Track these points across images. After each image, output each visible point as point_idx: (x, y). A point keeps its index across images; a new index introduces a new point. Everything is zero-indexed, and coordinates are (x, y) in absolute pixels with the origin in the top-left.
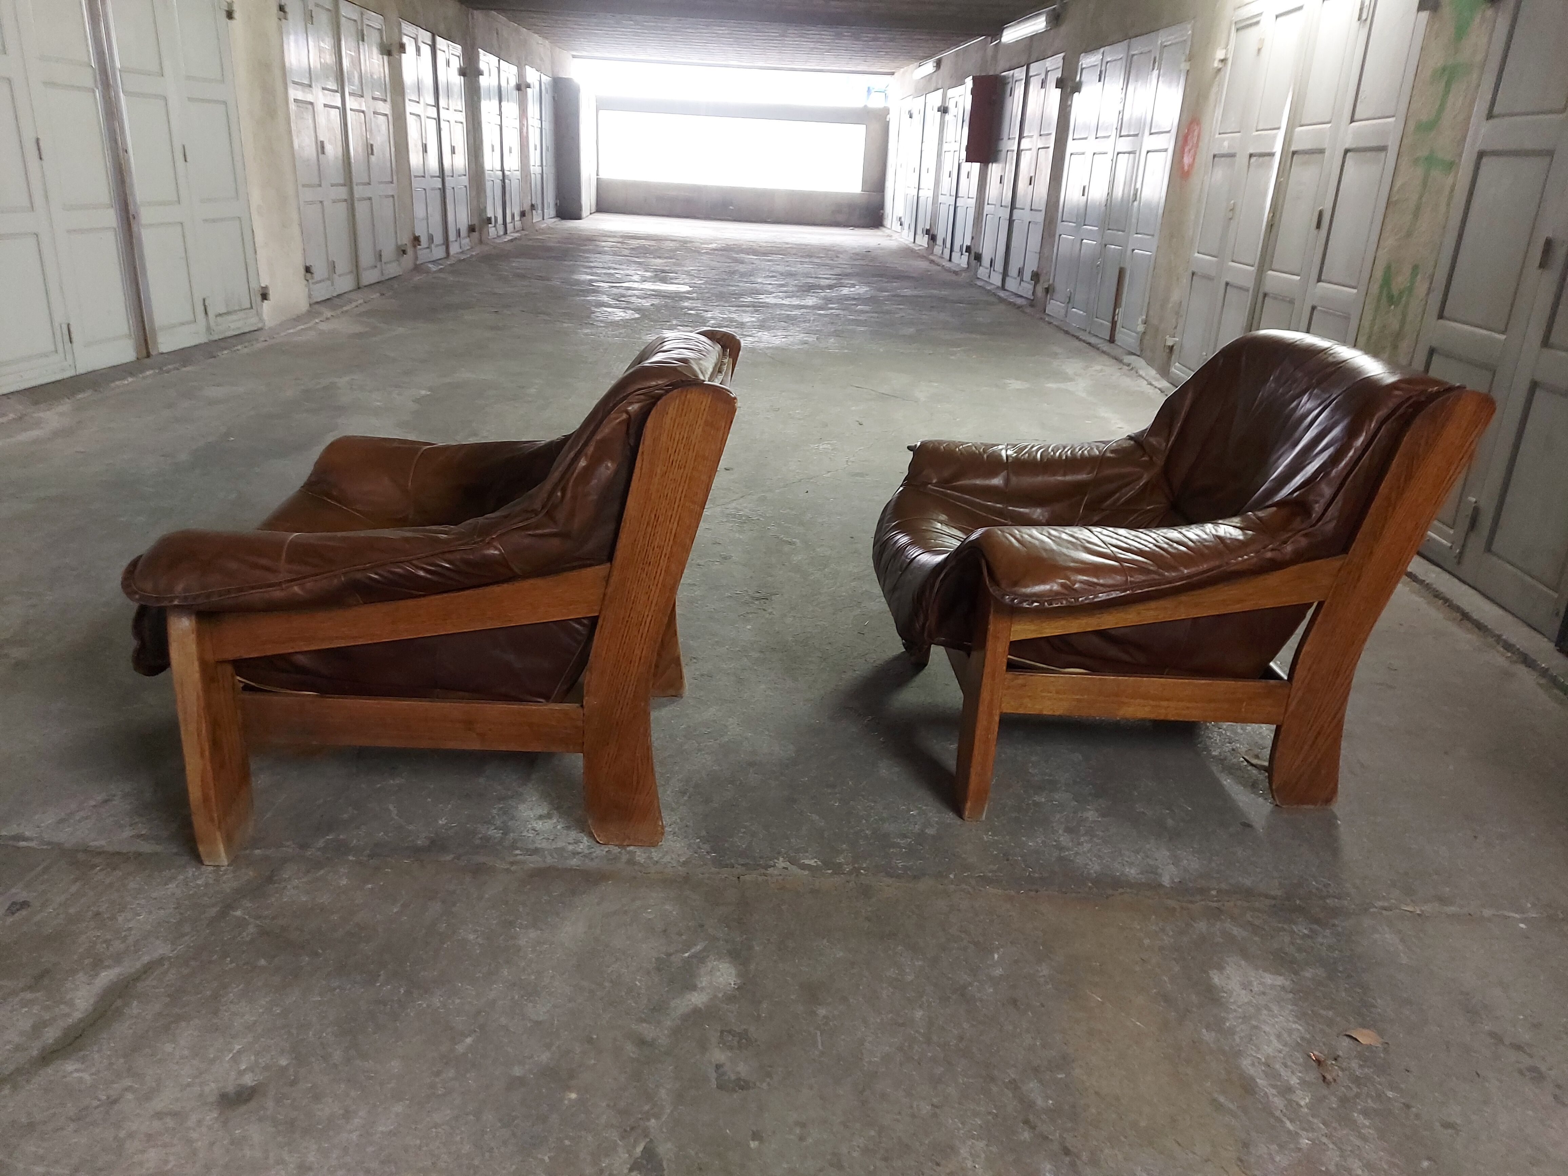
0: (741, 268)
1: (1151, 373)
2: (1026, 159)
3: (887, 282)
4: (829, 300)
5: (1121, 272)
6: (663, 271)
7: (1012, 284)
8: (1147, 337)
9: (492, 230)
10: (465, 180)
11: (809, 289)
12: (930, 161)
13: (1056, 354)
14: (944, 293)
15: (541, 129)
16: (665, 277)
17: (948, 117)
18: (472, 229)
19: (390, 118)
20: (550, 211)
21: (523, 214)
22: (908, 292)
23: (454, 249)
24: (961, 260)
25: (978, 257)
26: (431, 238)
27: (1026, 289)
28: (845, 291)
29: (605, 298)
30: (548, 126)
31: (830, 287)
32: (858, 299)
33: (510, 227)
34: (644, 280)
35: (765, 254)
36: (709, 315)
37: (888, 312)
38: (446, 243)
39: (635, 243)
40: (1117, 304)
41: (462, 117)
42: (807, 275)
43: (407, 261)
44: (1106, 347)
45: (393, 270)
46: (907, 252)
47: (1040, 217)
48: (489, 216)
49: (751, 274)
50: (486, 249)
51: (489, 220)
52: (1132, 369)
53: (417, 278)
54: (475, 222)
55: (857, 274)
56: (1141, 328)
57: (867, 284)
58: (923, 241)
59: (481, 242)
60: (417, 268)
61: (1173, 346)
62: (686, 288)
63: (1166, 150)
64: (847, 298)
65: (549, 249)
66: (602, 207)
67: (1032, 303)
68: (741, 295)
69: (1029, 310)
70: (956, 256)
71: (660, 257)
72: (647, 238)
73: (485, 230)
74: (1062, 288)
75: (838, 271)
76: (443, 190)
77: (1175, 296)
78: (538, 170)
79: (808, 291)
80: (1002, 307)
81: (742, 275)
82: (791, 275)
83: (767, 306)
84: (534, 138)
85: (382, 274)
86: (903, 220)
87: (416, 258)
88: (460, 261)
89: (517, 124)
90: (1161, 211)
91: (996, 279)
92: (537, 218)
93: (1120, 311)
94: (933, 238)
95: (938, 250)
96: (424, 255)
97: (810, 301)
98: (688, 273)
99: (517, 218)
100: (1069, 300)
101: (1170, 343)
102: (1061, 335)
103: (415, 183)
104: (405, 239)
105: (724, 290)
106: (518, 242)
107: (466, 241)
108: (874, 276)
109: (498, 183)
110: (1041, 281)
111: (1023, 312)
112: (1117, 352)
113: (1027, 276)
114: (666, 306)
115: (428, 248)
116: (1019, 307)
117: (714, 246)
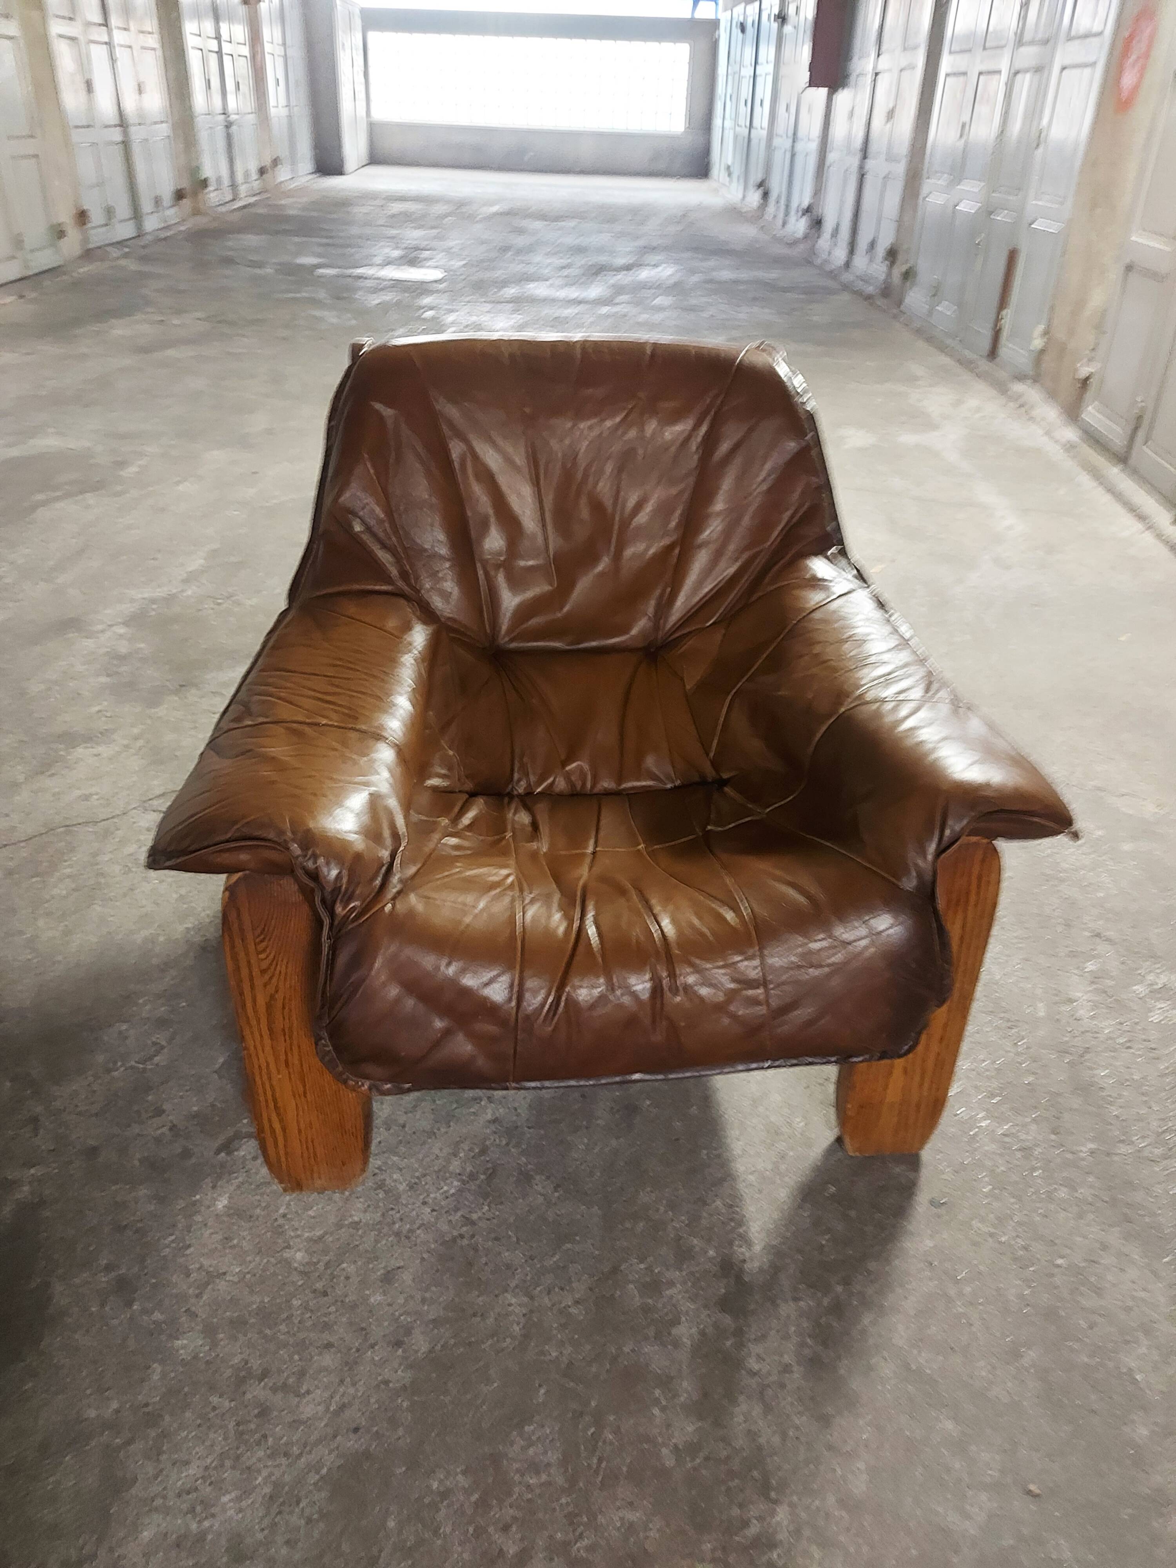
0: (520, 241)
1: (1050, 413)
2: (883, 83)
3: (701, 260)
4: (619, 290)
5: (1012, 257)
6: (417, 249)
7: (860, 262)
8: (1046, 358)
9: (212, 196)
10: (164, 129)
11: (598, 271)
12: (764, 90)
13: (916, 378)
14: (773, 275)
15: (285, 57)
16: (416, 258)
17: (788, 29)
18: (179, 195)
19: (22, 42)
20: (306, 165)
21: (262, 171)
22: (726, 275)
23: (151, 224)
24: (799, 226)
25: (817, 223)
26: (109, 212)
27: (878, 269)
28: (644, 274)
29: (322, 294)
30: (297, 53)
31: (628, 268)
32: (658, 287)
33: (243, 190)
34: (388, 263)
35: (557, 218)
36: (451, 318)
37: (692, 309)
38: (137, 216)
39: (396, 207)
40: (1003, 302)
41: (153, 41)
42: (601, 250)
43: (71, 245)
44: (984, 365)
45: (45, 259)
46: (734, 213)
47: (900, 169)
48: (205, 176)
49: (529, 249)
50: (201, 221)
51: (204, 183)
52: (1021, 406)
53: (85, 269)
54: (185, 184)
55: (666, 249)
56: (1038, 343)
57: (676, 262)
58: (754, 198)
59: (196, 212)
60: (88, 255)
61: (1087, 379)
62: (437, 274)
63: (1093, 65)
64: (645, 285)
65: (287, 219)
66: (375, 159)
67: (886, 291)
68: (505, 283)
69: (880, 302)
70: (792, 219)
71: (421, 227)
72: (417, 199)
73: (200, 196)
74: (926, 272)
75: (641, 242)
76: (126, 144)
77: (1097, 299)
78: (284, 112)
79: (596, 274)
80: (846, 297)
81: (519, 252)
82: (580, 250)
83: (533, 300)
84: (274, 69)
85: (27, 267)
86: (732, 169)
87: (85, 240)
88: (161, 240)
89: (245, 51)
90: (1078, 163)
91: (840, 255)
92: (283, 174)
93: (1008, 314)
94: (766, 195)
95: (771, 209)
96: (98, 236)
97: (595, 291)
98: (448, 251)
99: (254, 175)
100: (936, 292)
101: (1084, 371)
102: (921, 344)
103: (76, 136)
104: (65, 216)
105: (487, 275)
106: (253, 210)
107: (172, 214)
108: (687, 249)
109: (220, 131)
110: (898, 263)
111: (871, 304)
112: (1003, 375)
113: (881, 250)
114: (398, 304)
115: (106, 225)
116: (868, 298)
117: (495, 209)
